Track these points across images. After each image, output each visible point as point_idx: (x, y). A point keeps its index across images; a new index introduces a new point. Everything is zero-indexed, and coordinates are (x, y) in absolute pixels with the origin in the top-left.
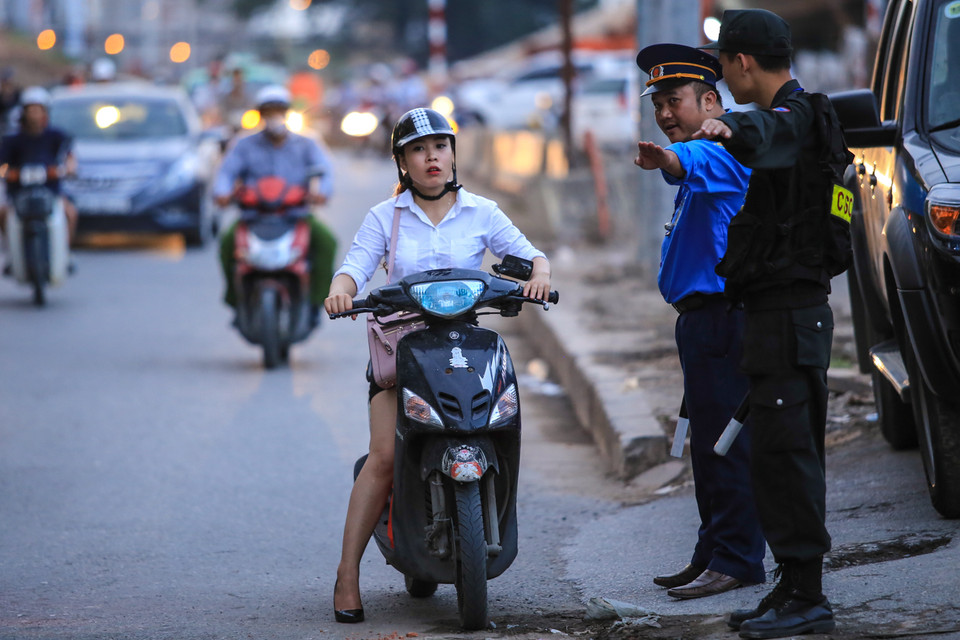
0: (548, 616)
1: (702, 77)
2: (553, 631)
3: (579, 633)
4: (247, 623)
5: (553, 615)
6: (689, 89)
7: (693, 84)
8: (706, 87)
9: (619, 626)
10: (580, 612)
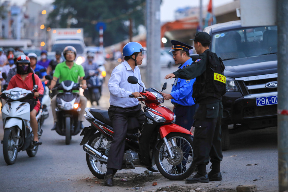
0: (123, 174)
1: (183, 49)
2: (125, 177)
3: (130, 178)
4: (54, 175)
5: (125, 174)
6: (179, 52)
7: (180, 51)
8: (184, 51)
9: (140, 176)
10: (131, 173)
